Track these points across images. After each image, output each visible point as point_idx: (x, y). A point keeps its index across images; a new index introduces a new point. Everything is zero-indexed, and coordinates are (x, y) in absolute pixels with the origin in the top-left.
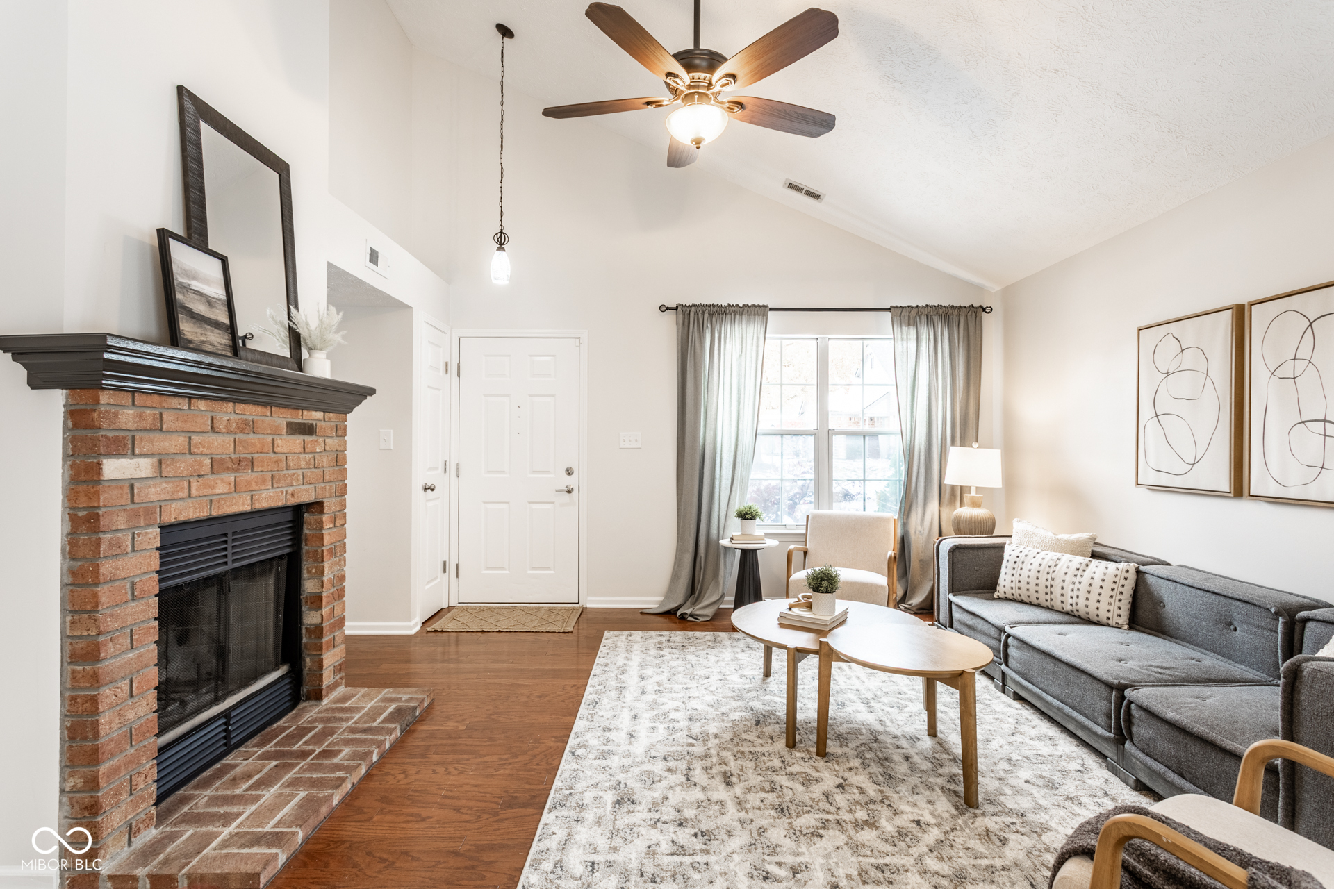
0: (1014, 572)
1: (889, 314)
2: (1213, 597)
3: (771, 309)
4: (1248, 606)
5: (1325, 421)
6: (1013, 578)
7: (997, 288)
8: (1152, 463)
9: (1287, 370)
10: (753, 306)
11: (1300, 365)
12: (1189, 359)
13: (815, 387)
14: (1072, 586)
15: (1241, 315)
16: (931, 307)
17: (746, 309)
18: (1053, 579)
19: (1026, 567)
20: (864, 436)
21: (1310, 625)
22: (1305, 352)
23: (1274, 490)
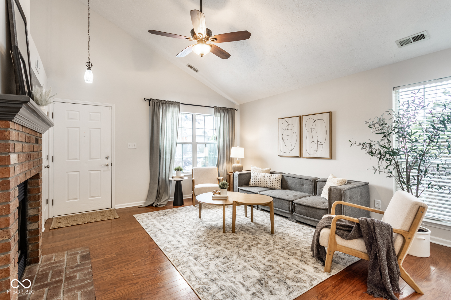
0: (255, 179)
1: (213, 109)
2: (299, 179)
3: (181, 104)
4: (307, 180)
5: (317, 141)
6: (255, 181)
7: (238, 104)
8: (282, 150)
9: (310, 131)
10: (176, 102)
11: (313, 130)
12: (290, 127)
13: (191, 129)
14: (269, 181)
15: (301, 118)
16: (224, 107)
17: (174, 103)
18: (264, 180)
19: (258, 177)
20: (205, 144)
21: (318, 182)
22: (313, 127)
23: (308, 156)
